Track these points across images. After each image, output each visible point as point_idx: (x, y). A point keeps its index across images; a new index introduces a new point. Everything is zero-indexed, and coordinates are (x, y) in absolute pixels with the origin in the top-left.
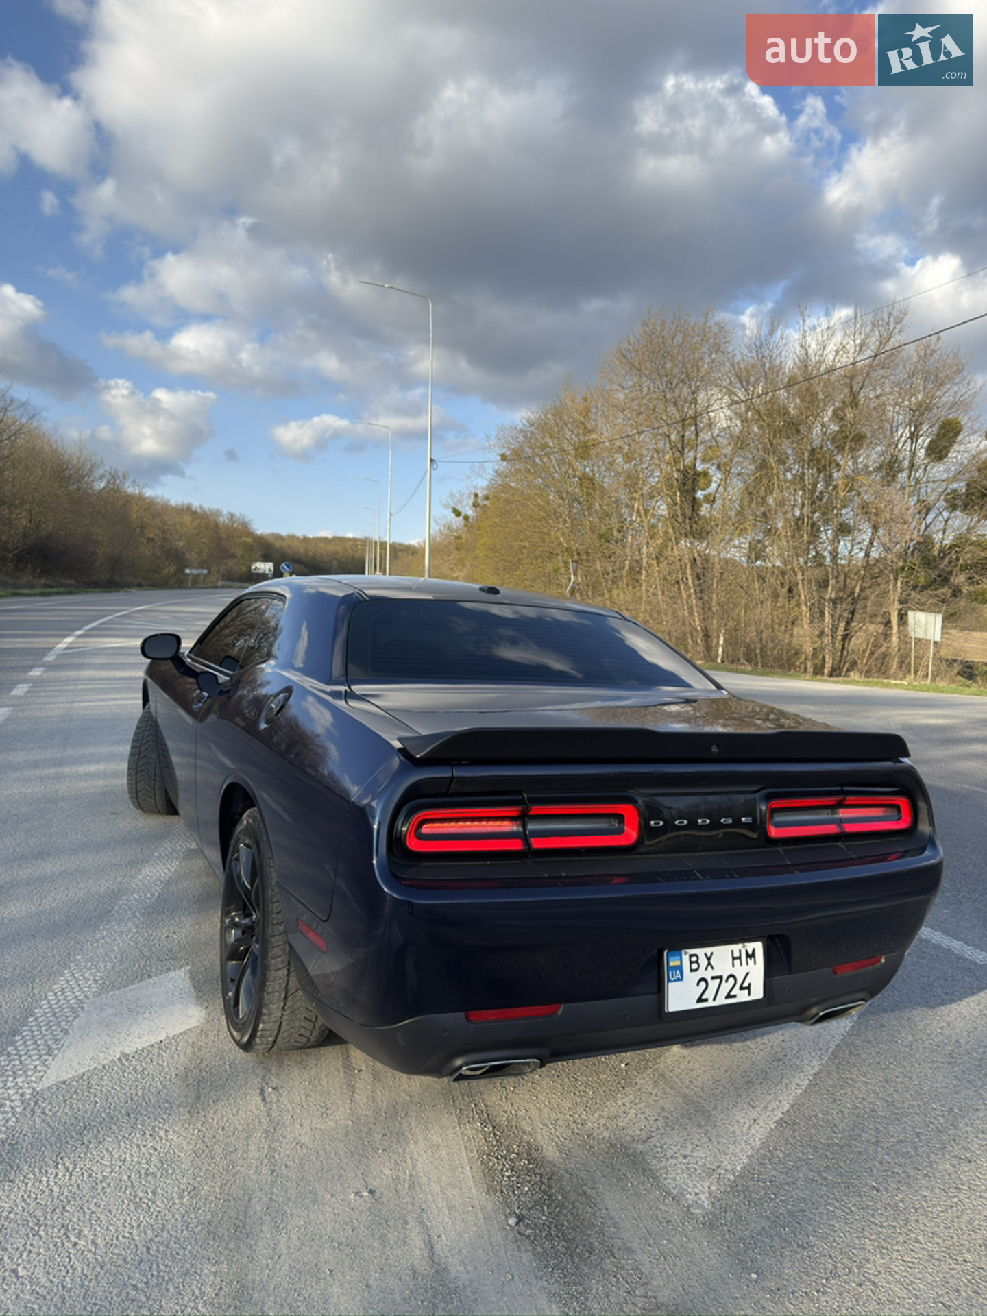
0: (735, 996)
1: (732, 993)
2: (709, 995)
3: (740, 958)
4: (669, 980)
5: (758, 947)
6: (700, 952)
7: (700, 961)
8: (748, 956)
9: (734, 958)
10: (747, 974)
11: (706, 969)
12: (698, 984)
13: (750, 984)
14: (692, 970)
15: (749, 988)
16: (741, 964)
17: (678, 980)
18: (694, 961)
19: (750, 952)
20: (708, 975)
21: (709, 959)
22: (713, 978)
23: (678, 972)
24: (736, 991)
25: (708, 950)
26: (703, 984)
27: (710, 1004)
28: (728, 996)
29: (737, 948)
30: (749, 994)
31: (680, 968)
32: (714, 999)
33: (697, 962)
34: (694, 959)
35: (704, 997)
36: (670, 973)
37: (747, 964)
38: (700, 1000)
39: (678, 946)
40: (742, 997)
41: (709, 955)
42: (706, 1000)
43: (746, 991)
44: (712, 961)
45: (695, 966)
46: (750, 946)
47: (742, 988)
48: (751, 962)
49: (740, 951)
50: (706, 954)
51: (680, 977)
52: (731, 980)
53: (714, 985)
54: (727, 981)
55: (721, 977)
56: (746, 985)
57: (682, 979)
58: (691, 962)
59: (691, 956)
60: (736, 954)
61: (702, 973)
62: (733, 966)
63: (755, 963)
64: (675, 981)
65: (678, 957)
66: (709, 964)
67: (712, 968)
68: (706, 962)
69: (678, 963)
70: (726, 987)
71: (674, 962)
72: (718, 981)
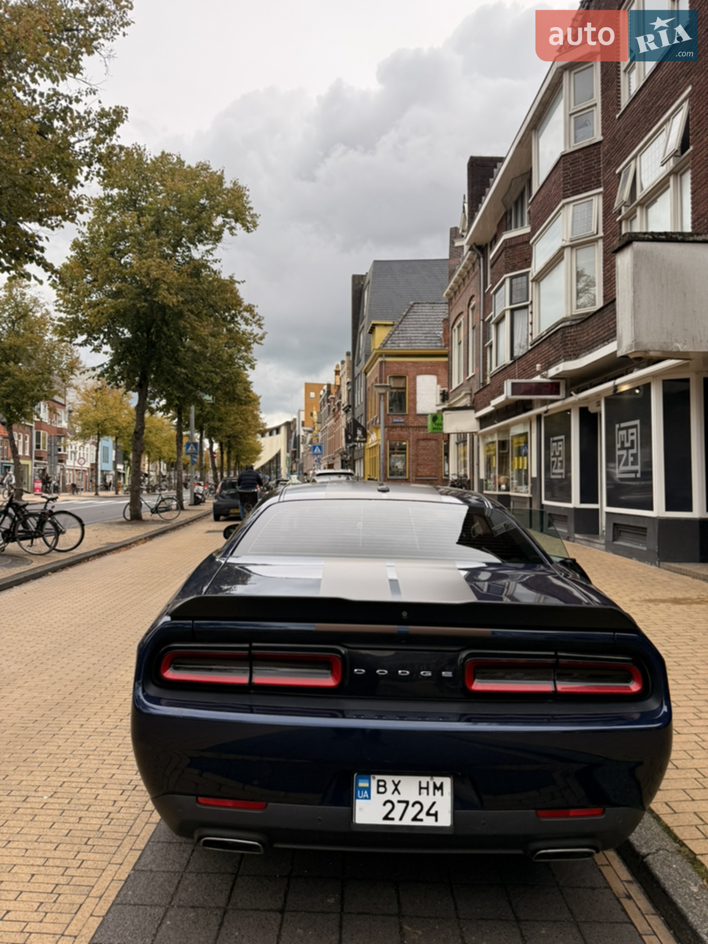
0: (421, 820)
1: (419, 817)
2: (396, 814)
3: (427, 788)
4: (357, 798)
5: (447, 782)
6: (389, 779)
7: (387, 786)
8: (435, 787)
9: (421, 788)
10: (434, 803)
11: (393, 793)
12: (385, 804)
13: (436, 812)
14: (378, 792)
15: (436, 815)
16: (428, 794)
17: (366, 798)
18: (381, 785)
19: (438, 785)
20: (395, 798)
21: (396, 785)
22: (399, 802)
23: (366, 792)
24: (422, 816)
25: (396, 779)
26: (389, 806)
27: (396, 822)
28: (415, 819)
29: (424, 780)
30: (436, 820)
31: (369, 789)
32: (401, 819)
33: (384, 786)
34: (382, 783)
35: (390, 816)
36: (359, 792)
37: (434, 794)
38: (386, 818)
39: (368, 771)
40: (429, 822)
41: (396, 782)
42: (393, 819)
43: (433, 818)
44: (399, 787)
45: (382, 789)
46: (438, 780)
47: (428, 814)
48: (438, 793)
49: (428, 783)
50: (393, 782)
51: (367, 796)
52: (418, 807)
53: (400, 808)
54: (413, 805)
55: (407, 802)
56: (432, 811)
57: (369, 798)
58: (379, 786)
59: (379, 781)
60: (424, 785)
61: (388, 796)
62: (420, 794)
63: (442, 794)
64: (362, 799)
65: (368, 781)
66: (396, 789)
67: (399, 793)
68: (394, 787)
69: (367, 785)
70: (412, 811)
71: (362, 784)
72: (404, 805)
